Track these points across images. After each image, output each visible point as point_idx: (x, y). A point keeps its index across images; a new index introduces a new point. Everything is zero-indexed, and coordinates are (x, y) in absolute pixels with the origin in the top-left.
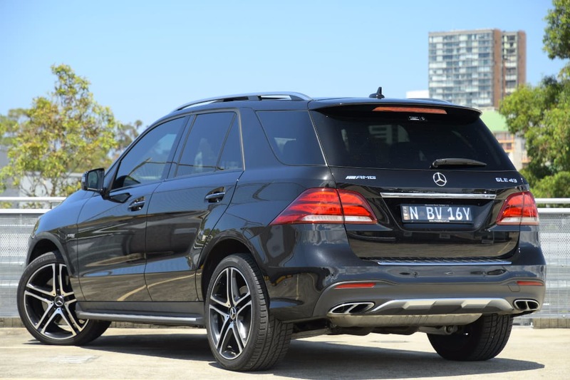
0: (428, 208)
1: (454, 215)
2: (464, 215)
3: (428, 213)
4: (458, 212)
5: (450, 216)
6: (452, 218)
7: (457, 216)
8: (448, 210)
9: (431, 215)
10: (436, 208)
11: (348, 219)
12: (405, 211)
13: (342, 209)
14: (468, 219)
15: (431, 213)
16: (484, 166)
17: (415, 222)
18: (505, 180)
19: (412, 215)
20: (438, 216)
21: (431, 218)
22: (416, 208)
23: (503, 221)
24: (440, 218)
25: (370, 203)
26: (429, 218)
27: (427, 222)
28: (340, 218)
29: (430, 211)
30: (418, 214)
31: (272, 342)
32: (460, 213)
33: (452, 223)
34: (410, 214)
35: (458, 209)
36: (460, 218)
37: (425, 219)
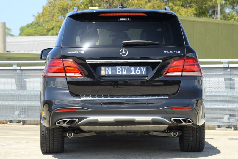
0: (118, 68)
1: (135, 71)
2: (141, 71)
3: (118, 70)
4: (137, 70)
5: (132, 72)
6: (133, 73)
7: (137, 72)
8: (131, 69)
9: (119, 72)
10: (123, 68)
11: (68, 74)
12: (103, 70)
13: (64, 69)
14: (143, 73)
15: (120, 70)
16: (158, 44)
17: (109, 76)
18: (171, 51)
19: (107, 72)
20: (124, 72)
21: (119, 74)
22: (110, 68)
23: (167, 74)
24: (125, 73)
25: (81, 66)
26: (118, 73)
27: (116, 76)
28: (63, 74)
29: (119, 69)
30: (111, 71)
31: (49, 138)
32: (139, 71)
33: (132, 76)
34: (106, 71)
35: (138, 68)
36: (138, 73)
37: (115, 74)
